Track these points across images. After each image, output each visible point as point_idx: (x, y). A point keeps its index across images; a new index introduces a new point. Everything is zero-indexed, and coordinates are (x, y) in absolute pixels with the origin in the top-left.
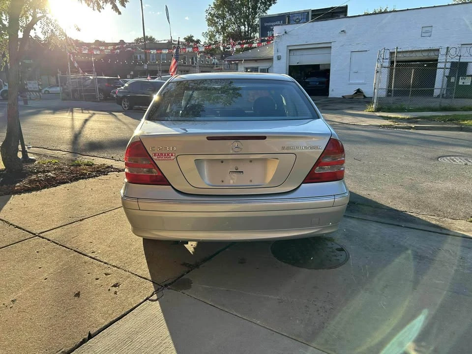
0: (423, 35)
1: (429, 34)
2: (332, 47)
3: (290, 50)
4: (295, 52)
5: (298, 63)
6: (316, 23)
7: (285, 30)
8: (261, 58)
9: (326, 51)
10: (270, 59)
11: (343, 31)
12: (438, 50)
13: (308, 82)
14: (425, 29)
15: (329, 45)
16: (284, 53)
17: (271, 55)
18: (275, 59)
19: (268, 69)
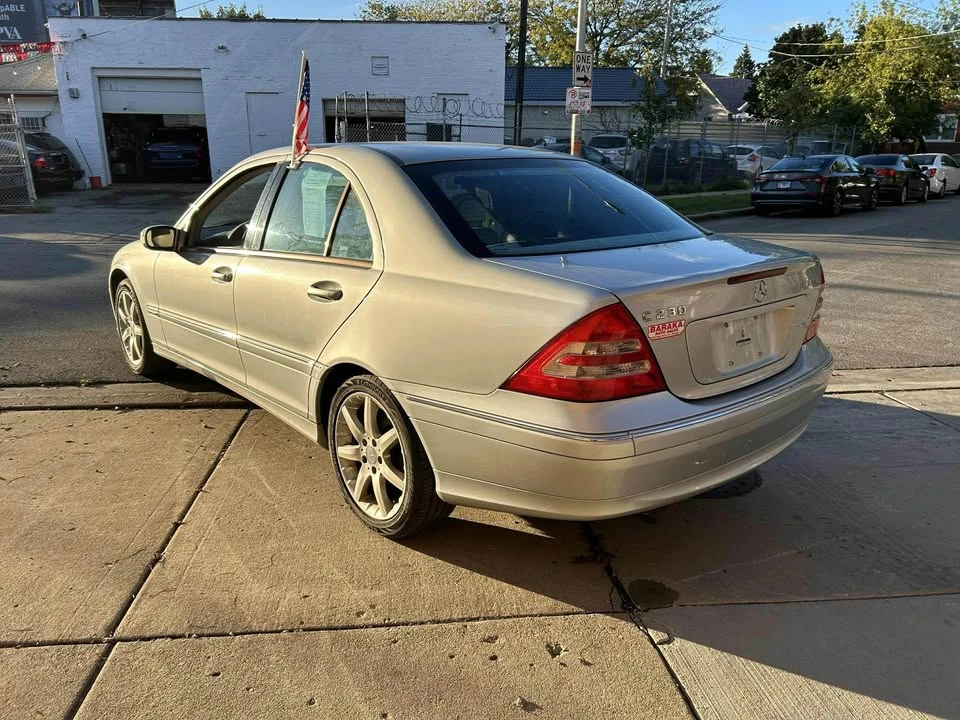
0: (377, 72)
1: (385, 71)
2: (204, 80)
3: (100, 78)
4: (113, 83)
5: (125, 109)
6: (159, 22)
7: (81, 30)
8: (23, 92)
9: (190, 86)
10: (52, 97)
11: (223, 48)
12: (403, 101)
13: (156, 154)
14: (377, 62)
15: (194, 75)
16: (86, 85)
17: (53, 87)
18: (64, 97)
19: (43, 119)
